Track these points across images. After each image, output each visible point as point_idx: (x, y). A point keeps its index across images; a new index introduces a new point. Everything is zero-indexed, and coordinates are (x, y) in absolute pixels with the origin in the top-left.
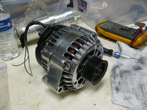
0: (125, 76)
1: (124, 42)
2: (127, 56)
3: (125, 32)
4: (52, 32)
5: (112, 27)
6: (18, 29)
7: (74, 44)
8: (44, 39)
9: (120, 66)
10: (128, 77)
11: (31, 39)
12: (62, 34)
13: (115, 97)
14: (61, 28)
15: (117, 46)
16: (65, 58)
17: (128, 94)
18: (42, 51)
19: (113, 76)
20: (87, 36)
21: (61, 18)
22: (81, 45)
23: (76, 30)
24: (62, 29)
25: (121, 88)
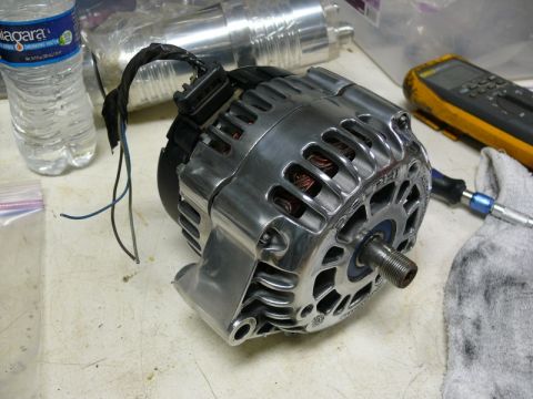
0: (502, 297)
1: (512, 153)
2: (520, 213)
3: (522, 115)
4: (232, 94)
5: (470, 88)
6: (101, 54)
7: (313, 152)
8: (194, 118)
9: (486, 253)
10: (516, 304)
11: (150, 99)
12: (270, 106)
13: (457, 381)
14: (269, 80)
15: (483, 167)
16: (272, 206)
17: (509, 375)
18: (181, 168)
19: (453, 292)
20: (371, 122)
21: (276, 29)
22: (344, 160)
23: (327, 91)
24: (272, 85)
25: (481, 348)
